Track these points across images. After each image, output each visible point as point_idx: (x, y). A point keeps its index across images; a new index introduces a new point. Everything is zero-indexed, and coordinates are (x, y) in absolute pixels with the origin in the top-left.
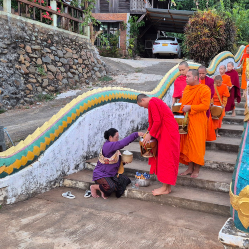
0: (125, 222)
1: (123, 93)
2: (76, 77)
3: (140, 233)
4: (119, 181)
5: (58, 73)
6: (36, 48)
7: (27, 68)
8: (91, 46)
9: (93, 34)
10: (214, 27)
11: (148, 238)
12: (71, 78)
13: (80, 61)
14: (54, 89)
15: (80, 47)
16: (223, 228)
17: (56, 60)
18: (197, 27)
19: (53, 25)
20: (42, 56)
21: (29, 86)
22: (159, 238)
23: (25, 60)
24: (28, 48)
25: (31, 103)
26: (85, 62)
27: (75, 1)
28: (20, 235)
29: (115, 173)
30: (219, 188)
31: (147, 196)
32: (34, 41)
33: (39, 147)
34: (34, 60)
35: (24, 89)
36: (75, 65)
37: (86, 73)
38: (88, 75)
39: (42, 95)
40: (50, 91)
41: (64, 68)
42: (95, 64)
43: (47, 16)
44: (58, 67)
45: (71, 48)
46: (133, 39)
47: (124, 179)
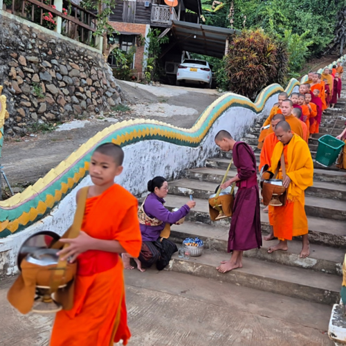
0: (178, 305)
1: (159, 128)
2: (83, 103)
3: (203, 321)
4: (163, 247)
5: (59, 96)
6: (32, 60)
7: (20, 86)
8: (103, 63)
9: (106, 47)
10: (264, 52)
11: (217, 329)
12: (76, 104)
13: (89, 82)
14: (54, 118)
15: (89, 64)
16: (332, 318)
17: (58, 78)
18: (242, 50)
19: (56, 31)
20: (40, 71)
21: (21, 111)
22: (231, 329)
23: (17, 74)
24: (22, 59)
25: (23, 134)
26: (95, 84)
27: (86, 2)
28: (36, 321)
29: (157, 236)
30: (295, 262)
31: (201, 270)
32: (30, 50)
33: (54, 196)
34: (29, 75)
35: (14, 114)
36: (83, 87)
37: (96, 99)
38: (98, 101)
39: (37, 124)
40: (48, 119)
41: (68, 90)
42: (108, 88)
43: (49, 17)
44: (60, 87)
45: (78, 64)
46: (152, 59)
47: (170, 245)
